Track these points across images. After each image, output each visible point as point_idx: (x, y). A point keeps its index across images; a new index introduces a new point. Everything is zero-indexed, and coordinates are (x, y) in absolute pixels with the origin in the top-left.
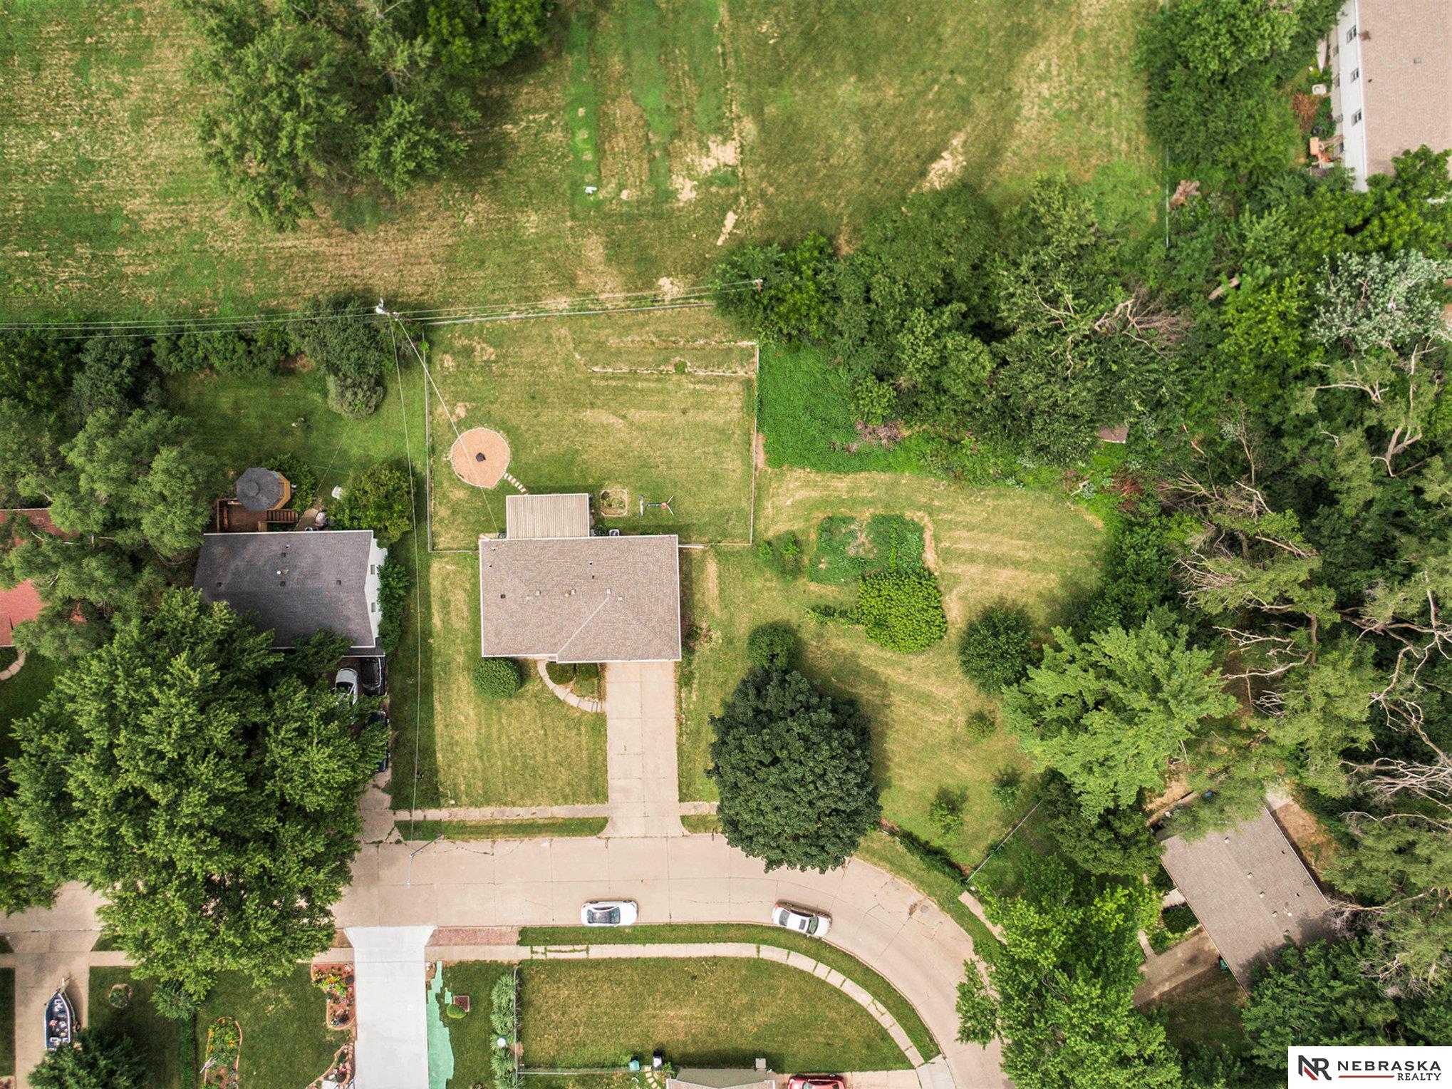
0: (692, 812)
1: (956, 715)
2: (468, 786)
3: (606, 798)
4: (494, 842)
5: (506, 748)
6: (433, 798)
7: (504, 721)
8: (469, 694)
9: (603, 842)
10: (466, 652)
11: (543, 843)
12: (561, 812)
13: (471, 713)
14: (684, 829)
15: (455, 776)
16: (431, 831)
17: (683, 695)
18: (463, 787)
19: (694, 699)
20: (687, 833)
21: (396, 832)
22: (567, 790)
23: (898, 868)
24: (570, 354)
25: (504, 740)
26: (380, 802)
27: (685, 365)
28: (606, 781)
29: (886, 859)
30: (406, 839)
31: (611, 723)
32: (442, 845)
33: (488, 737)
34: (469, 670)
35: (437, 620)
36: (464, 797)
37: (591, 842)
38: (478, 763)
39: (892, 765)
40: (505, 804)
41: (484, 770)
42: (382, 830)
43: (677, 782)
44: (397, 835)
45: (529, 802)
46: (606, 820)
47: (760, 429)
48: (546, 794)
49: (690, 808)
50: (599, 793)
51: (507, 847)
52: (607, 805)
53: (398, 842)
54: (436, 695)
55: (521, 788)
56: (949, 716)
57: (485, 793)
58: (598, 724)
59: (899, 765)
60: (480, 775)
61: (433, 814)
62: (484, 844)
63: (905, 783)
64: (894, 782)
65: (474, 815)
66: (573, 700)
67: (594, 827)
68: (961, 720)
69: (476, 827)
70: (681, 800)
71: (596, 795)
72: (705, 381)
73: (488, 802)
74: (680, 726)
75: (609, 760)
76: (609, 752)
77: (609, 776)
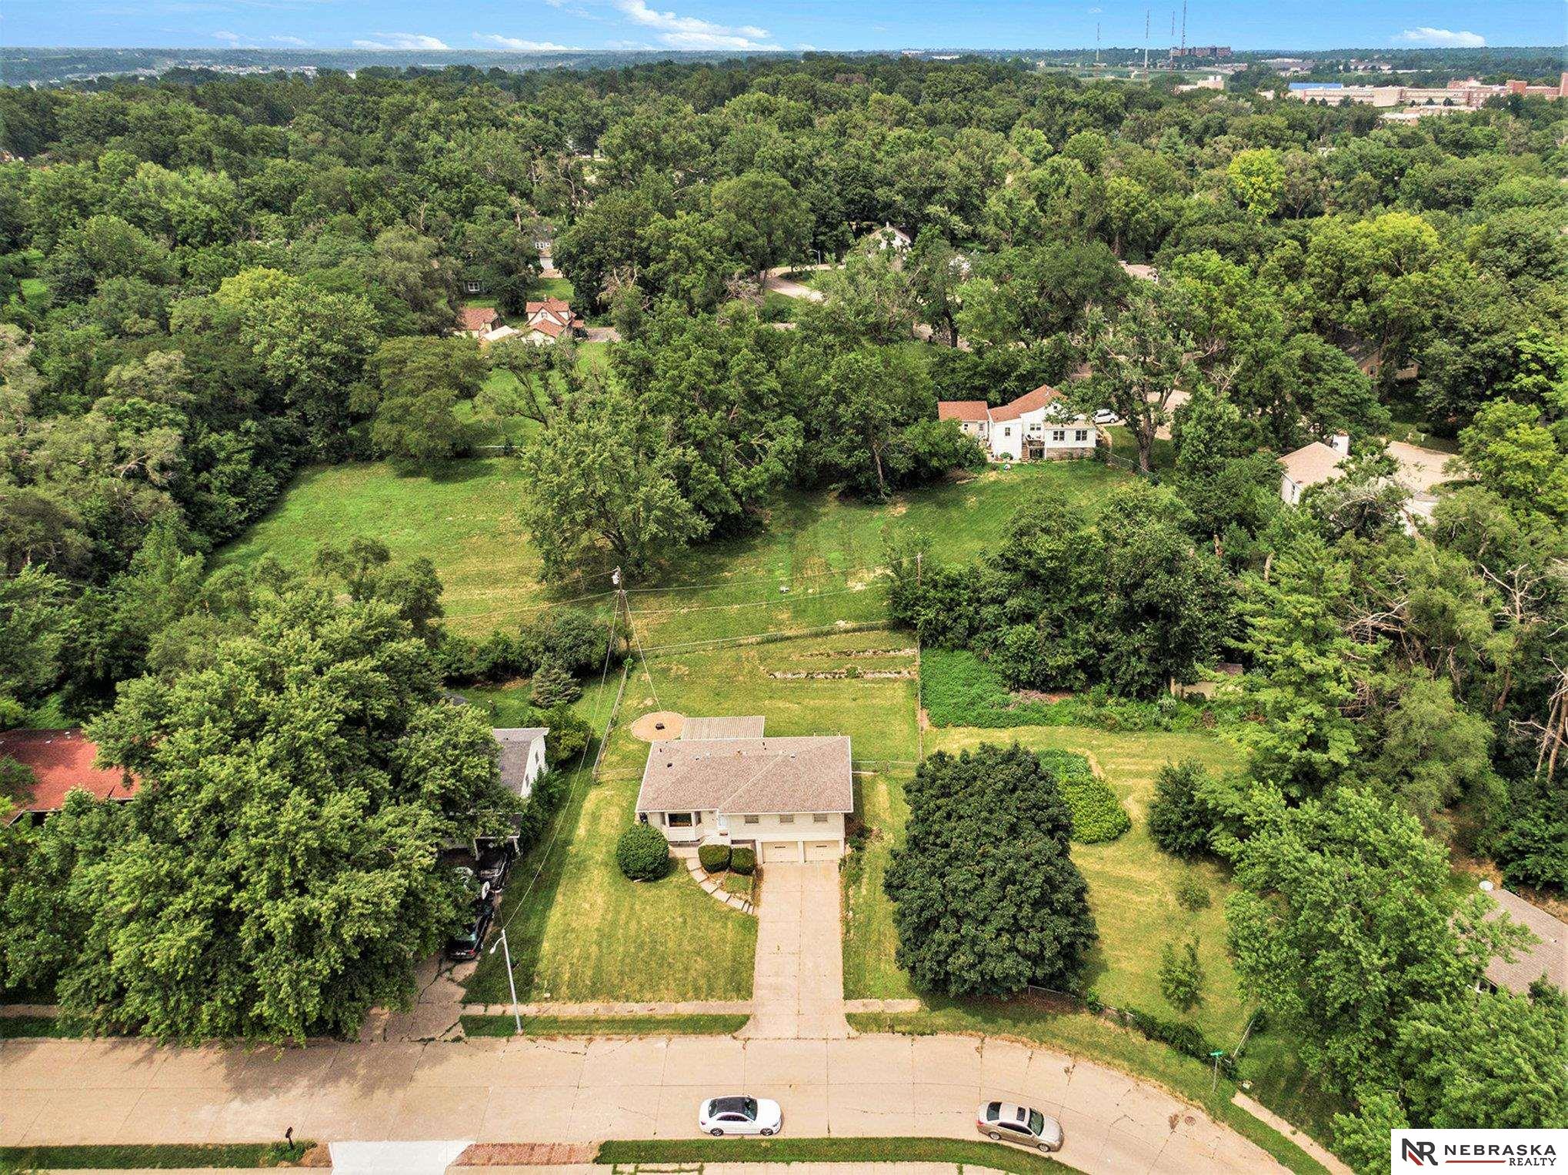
0: (861, 1010)
1: (1164, 894)
2: (574, 975)
3: (750, 995)
4: (590, 1040)
5: (632, 933)
6: (526, 990)
7: (637, 907)
8: (601, 885)
9: (739, 1044)
10: (608, 852)
11: (657, 1043)
12: (688, 1008)
13: (600, 901)
14: (849, 1029)
15: (561, 965)
16: (504, 1027)
17: (851, 893)
18: (566, 977)
19: (864, 892)
20: (854, 1033)
21: (459, 1028)
22: (702, 982)
23: (1141, 1066)
24: (755, 667)
25: (633, 925)
26: (449, 996)
27: (855, 669)
28: (751, 976)
29: (1122, 1055)
30: (468, 1034)
31: (762, 926)
32: (520, 1044)
33: (614, 924)
34: (606, 865)
35: (581, 831)
36: (564, 988)
37: (724, 1041)
38: (594, 949)
39: (1104, 947)
40: (617, 999)
41: (599, 959)
42: (439, 1025)
43: (841, 980)
44: (459, 1031)
45: (649, 996)
46: (747, 1018)
47: (924, 706)
48: (673, 985)
49: (857, 1006)
50: (742, 987)
51: (606, 1049)
52: (750, 1002)
53: (458, 1039)
54: (560, 889)
55: (641, 978)
56: (1156, 896)
57: (594, 984)
58: (750, 925)
59: (1112, 947)
60: (592, 963)
61: (515, 1009)
62: (579, 1043)
63: (1124, 965)
64: (1110, 965)
65: (571, 1010)
66: (722, 896)
67: (732, 1025)
68: (1171, 899)
69: (570, 1021)
70: (845, 998)
71: (738, 990)
72: (873, 681)
73: (594, 994)
74: (847, 924)
75: (757, 958)
76: (758, 951)
77: (756, 974)
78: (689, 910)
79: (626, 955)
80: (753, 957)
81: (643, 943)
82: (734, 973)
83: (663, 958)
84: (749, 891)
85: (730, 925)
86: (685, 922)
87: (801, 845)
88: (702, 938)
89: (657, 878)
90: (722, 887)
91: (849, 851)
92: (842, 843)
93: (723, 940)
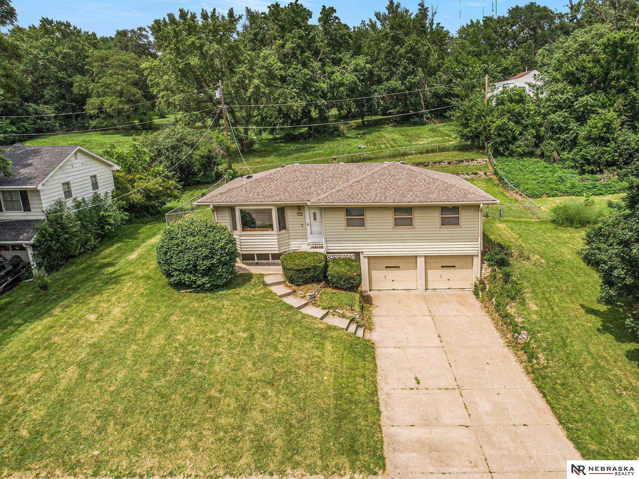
3: (381, 463)
7: (174, 319)
17: (510, 312)
31: (382, 354)
50: (359, 446)
58: (362, 351)
66: (314, 312)
71: (353, 452)
74: (525, 348)
75: (382, 396)
76: (381, 385)
77: (384, 421)
78: (261, 324)
79: (130, 382)
80: (375, 392)
81: (169, 364)
82: (340, 419)
83: (200, 389)
84: (357, 308)
85: (328, 346)
86: (252, 337)
87: (421, 262)
88: (280, 360)
89: (215, 288)
90: (313, 301)
91: (487, 272)
92: (477, 261)
93: (319, 365)
